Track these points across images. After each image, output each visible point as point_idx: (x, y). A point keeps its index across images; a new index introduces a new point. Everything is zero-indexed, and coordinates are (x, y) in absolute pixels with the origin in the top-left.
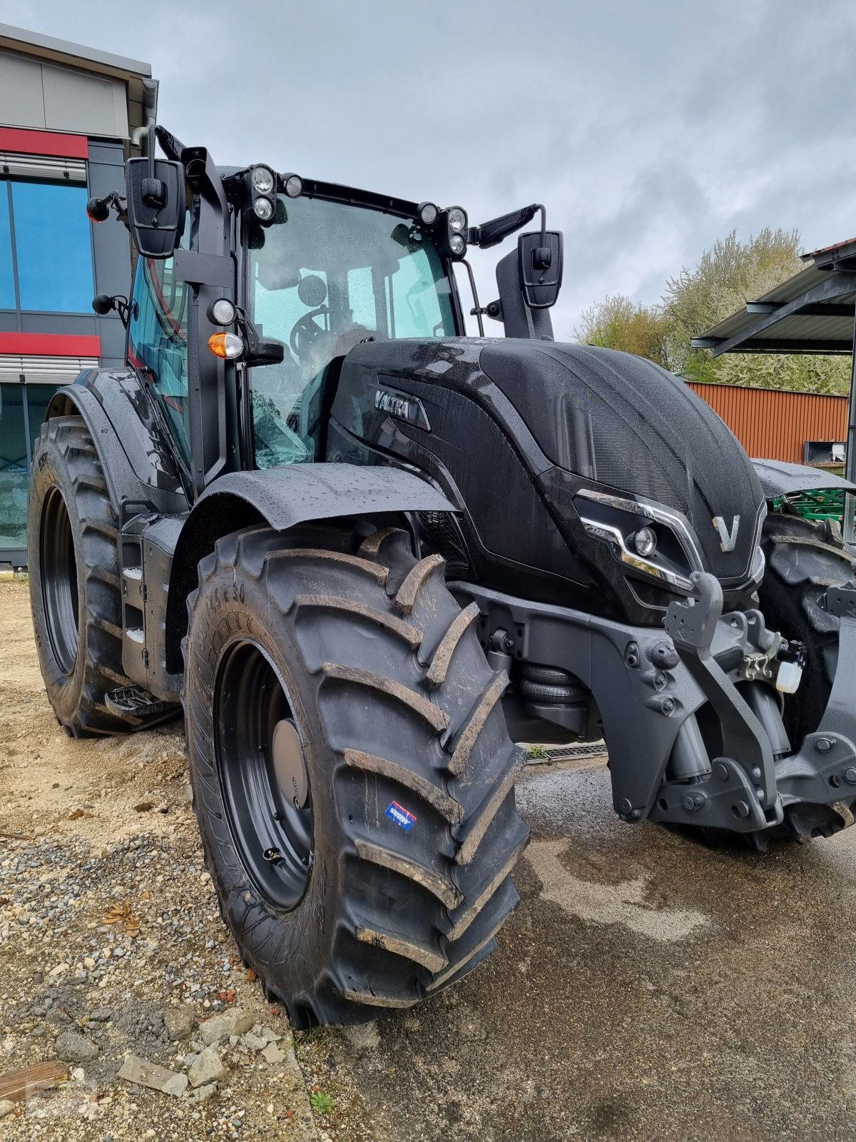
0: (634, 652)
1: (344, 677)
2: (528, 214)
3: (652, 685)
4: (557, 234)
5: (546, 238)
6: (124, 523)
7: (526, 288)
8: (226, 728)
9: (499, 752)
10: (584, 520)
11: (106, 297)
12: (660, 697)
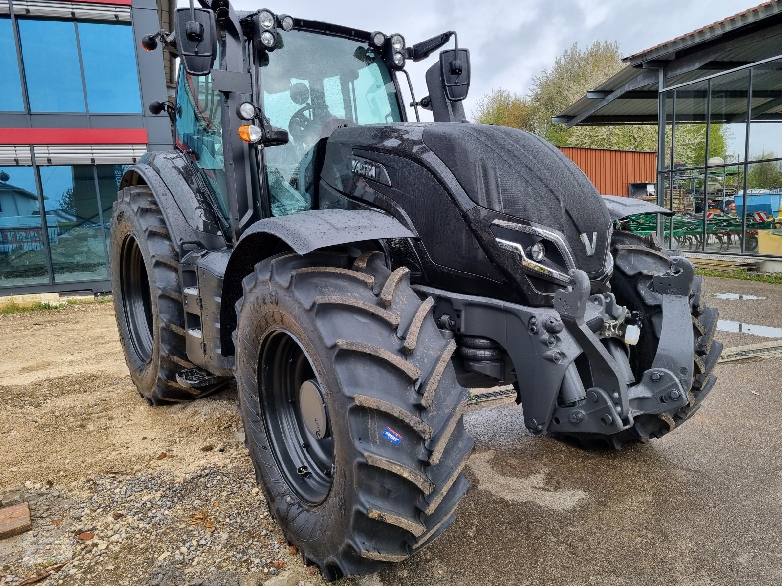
0: (534, 324)
1: (351, 349)
2: (445, 38)
3: (546, 344)
4: (465, 51)
5: (459, 54)
6: (183, 257)
7: (447, 88)
8: (267, 389)
9: (452, 392)
10: (497, 240)
11: (158, 103)
12: (552, 352)
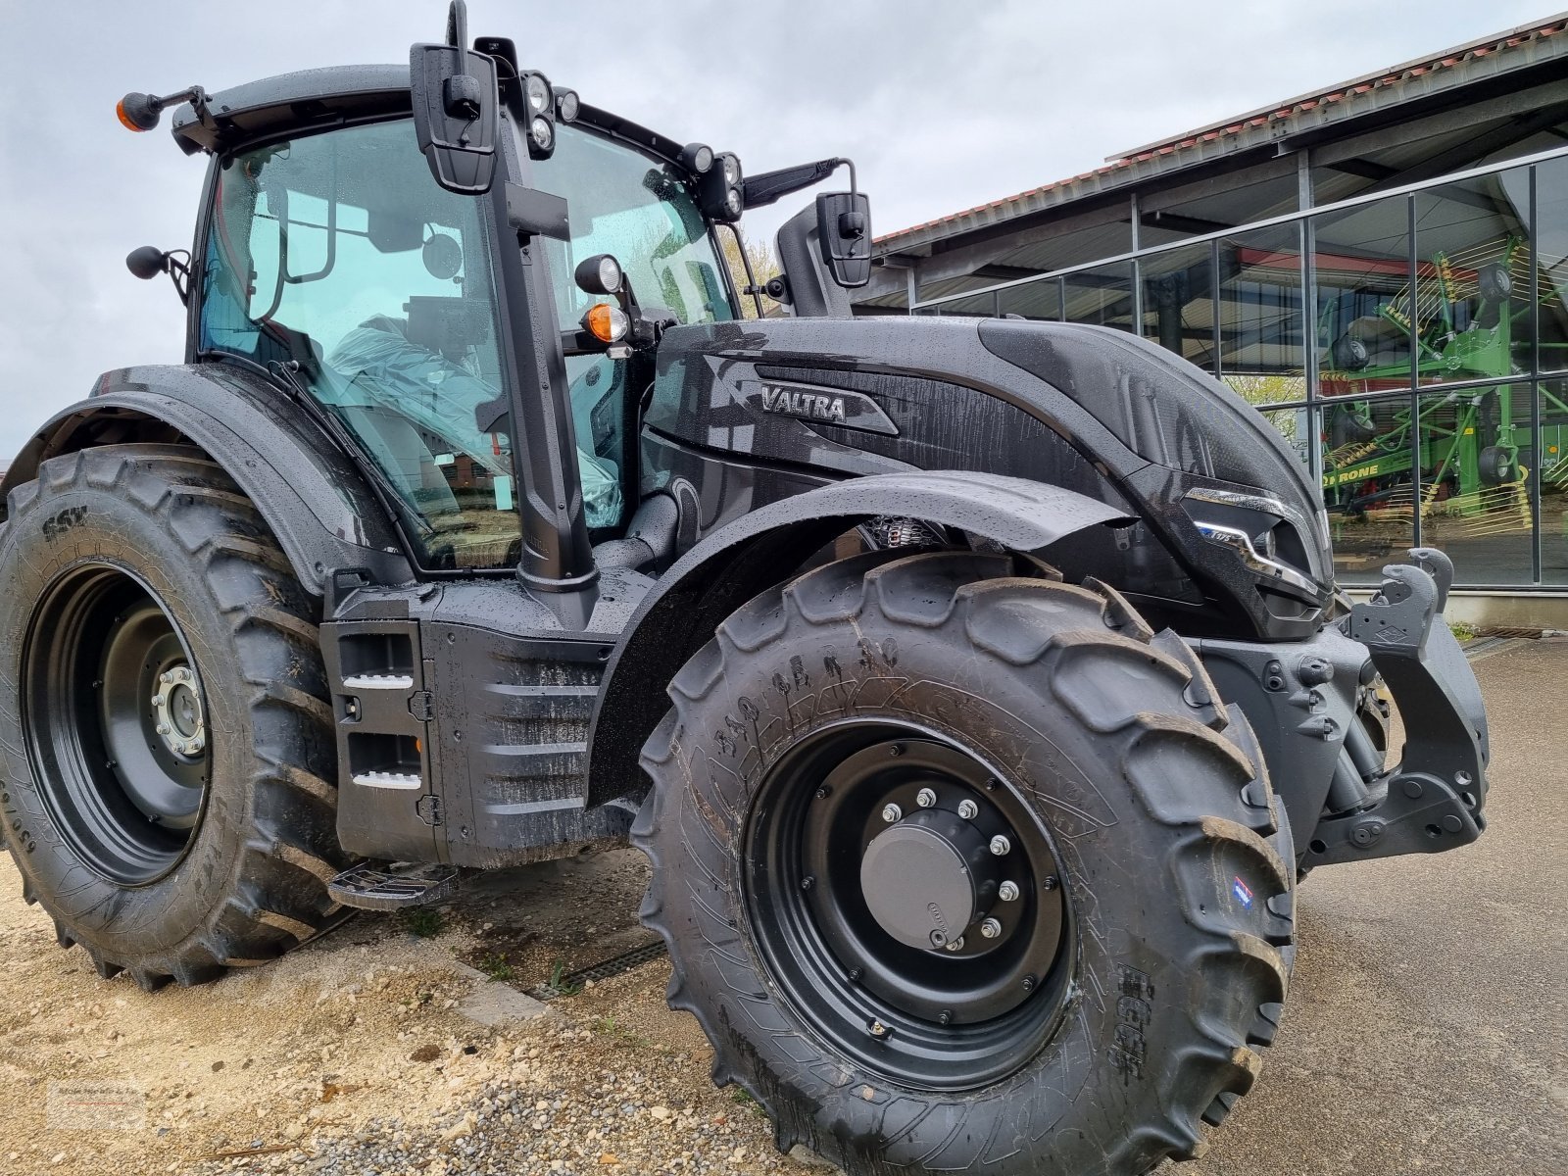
0: (1278, 673)
1: (1167, 728)
2: (824, 169)
3: (1305, 707)
4: (865, 196)
6: (337, 606)
7: (835, 262)
8: (756, 865)
10: (1199, 524)
12: (1313, 722)
